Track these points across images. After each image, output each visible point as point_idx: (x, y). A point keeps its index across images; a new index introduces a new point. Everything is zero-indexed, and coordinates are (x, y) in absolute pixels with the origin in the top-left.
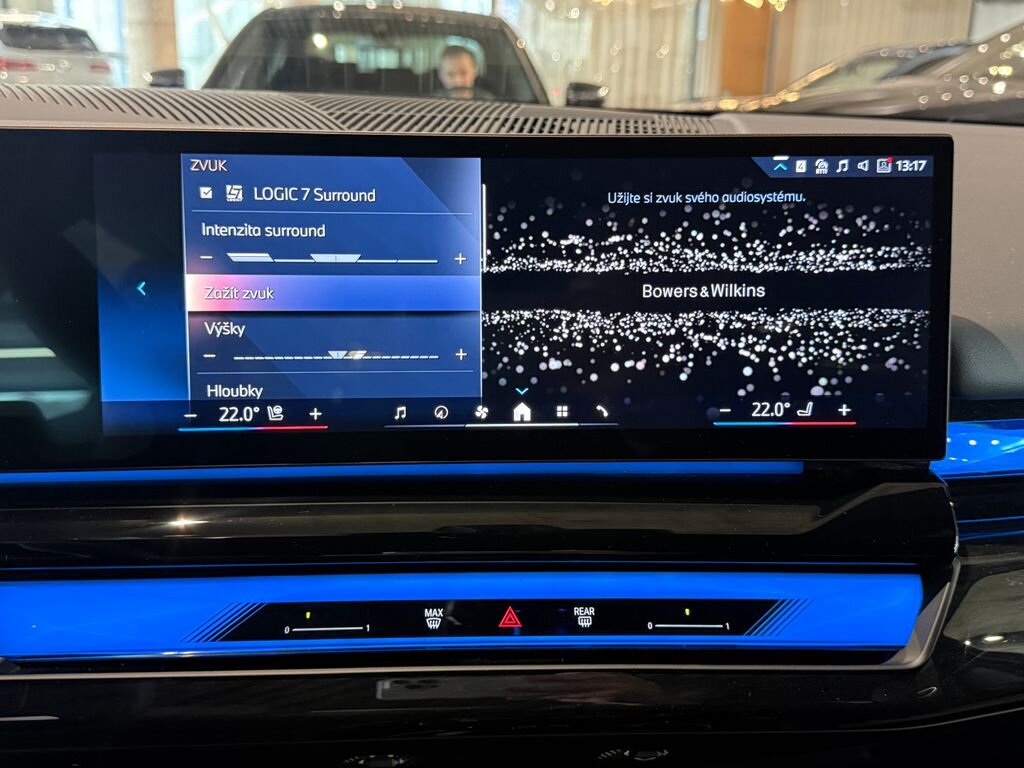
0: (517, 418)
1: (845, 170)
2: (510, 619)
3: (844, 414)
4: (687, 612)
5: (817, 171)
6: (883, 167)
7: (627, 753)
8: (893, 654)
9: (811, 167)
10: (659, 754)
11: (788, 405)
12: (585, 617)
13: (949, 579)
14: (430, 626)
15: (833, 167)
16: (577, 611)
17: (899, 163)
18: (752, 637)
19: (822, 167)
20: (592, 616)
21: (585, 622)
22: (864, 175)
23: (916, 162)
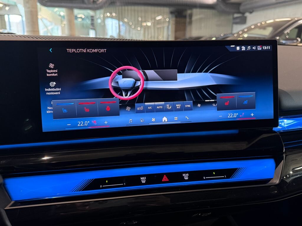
0: (163, 121)
1: (250, 49)
2: (165, 179)
3: (252, 116)
4: (214, 173)
5: (242, 50)
6: (259, 48)
7: (200, 214)
8: (270, 180)
9: (241, 48)
10: (209, 214)
11: (237, 114)
12: (186, 177)
13: (283, 159)
14: (143, 182)
15: (246, 48)
16: (184, 175)
17: (263, 47)
18: (232, 179)
19: (244, 48)
20: (188, 176)
21: (186, 178)
22: (254, 50)
23: (268, 47)
